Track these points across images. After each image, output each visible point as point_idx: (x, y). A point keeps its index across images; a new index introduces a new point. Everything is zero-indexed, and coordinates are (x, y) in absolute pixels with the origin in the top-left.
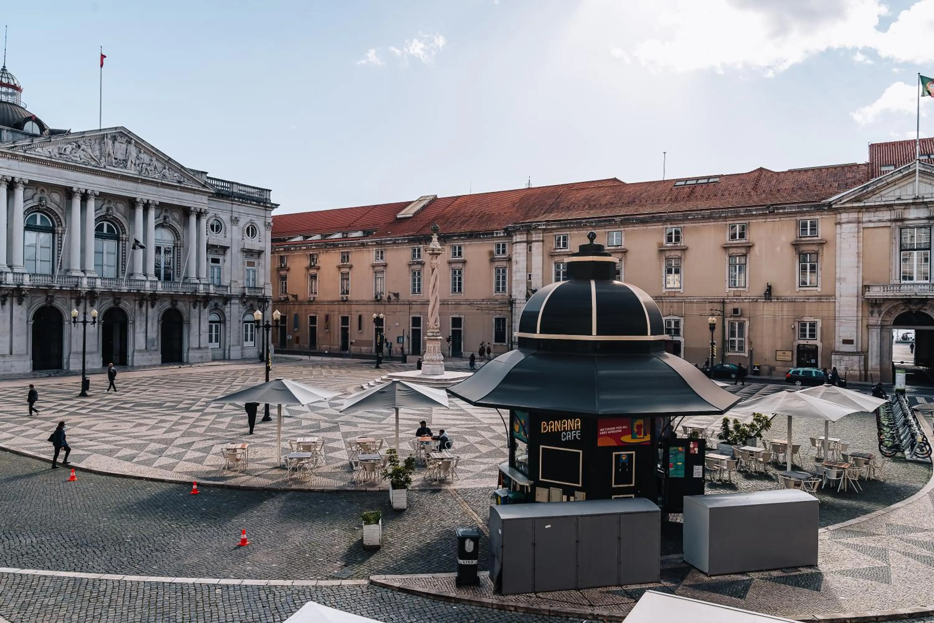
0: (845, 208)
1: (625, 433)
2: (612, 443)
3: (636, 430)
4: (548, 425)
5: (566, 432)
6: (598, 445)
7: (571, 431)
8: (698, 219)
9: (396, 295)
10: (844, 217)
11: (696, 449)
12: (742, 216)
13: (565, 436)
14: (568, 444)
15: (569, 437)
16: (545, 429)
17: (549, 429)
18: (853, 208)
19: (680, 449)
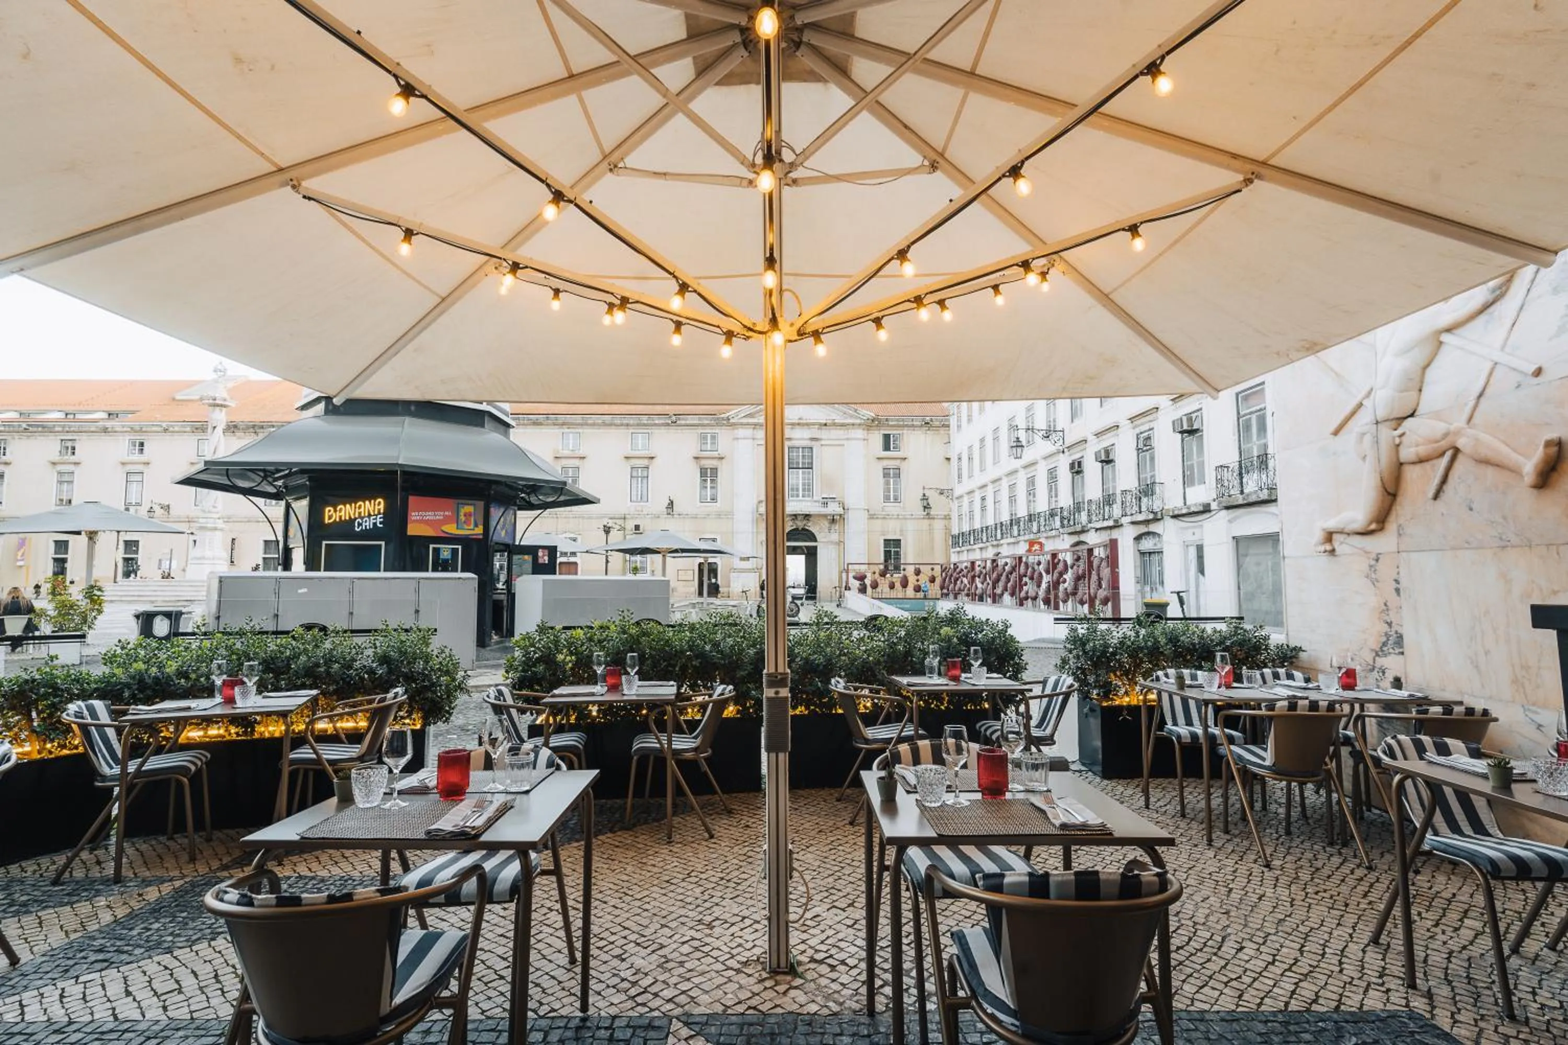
0: (742, 424)
1: (446, 520)
2: (429, 532)
3: (462, 518)
4: (335, 511)
5: (362, 518)
6: (409, 533)
7: (369, 515)
8: (598, 425)
9: (167, 508)
10: (741, 432)
11: (546, 558)
12: (645, 425)
13: (360, 524)
14: (366, 535)
15: (368, 524)
16: (330, 518)
17: (336, 517)
18: (748, 424)
19: (526, 557)
